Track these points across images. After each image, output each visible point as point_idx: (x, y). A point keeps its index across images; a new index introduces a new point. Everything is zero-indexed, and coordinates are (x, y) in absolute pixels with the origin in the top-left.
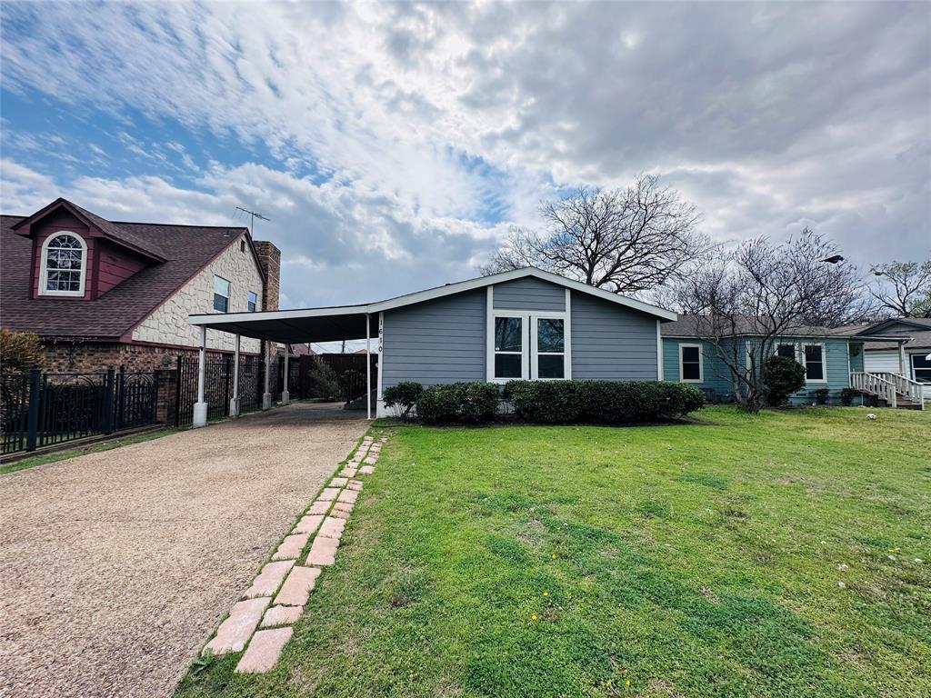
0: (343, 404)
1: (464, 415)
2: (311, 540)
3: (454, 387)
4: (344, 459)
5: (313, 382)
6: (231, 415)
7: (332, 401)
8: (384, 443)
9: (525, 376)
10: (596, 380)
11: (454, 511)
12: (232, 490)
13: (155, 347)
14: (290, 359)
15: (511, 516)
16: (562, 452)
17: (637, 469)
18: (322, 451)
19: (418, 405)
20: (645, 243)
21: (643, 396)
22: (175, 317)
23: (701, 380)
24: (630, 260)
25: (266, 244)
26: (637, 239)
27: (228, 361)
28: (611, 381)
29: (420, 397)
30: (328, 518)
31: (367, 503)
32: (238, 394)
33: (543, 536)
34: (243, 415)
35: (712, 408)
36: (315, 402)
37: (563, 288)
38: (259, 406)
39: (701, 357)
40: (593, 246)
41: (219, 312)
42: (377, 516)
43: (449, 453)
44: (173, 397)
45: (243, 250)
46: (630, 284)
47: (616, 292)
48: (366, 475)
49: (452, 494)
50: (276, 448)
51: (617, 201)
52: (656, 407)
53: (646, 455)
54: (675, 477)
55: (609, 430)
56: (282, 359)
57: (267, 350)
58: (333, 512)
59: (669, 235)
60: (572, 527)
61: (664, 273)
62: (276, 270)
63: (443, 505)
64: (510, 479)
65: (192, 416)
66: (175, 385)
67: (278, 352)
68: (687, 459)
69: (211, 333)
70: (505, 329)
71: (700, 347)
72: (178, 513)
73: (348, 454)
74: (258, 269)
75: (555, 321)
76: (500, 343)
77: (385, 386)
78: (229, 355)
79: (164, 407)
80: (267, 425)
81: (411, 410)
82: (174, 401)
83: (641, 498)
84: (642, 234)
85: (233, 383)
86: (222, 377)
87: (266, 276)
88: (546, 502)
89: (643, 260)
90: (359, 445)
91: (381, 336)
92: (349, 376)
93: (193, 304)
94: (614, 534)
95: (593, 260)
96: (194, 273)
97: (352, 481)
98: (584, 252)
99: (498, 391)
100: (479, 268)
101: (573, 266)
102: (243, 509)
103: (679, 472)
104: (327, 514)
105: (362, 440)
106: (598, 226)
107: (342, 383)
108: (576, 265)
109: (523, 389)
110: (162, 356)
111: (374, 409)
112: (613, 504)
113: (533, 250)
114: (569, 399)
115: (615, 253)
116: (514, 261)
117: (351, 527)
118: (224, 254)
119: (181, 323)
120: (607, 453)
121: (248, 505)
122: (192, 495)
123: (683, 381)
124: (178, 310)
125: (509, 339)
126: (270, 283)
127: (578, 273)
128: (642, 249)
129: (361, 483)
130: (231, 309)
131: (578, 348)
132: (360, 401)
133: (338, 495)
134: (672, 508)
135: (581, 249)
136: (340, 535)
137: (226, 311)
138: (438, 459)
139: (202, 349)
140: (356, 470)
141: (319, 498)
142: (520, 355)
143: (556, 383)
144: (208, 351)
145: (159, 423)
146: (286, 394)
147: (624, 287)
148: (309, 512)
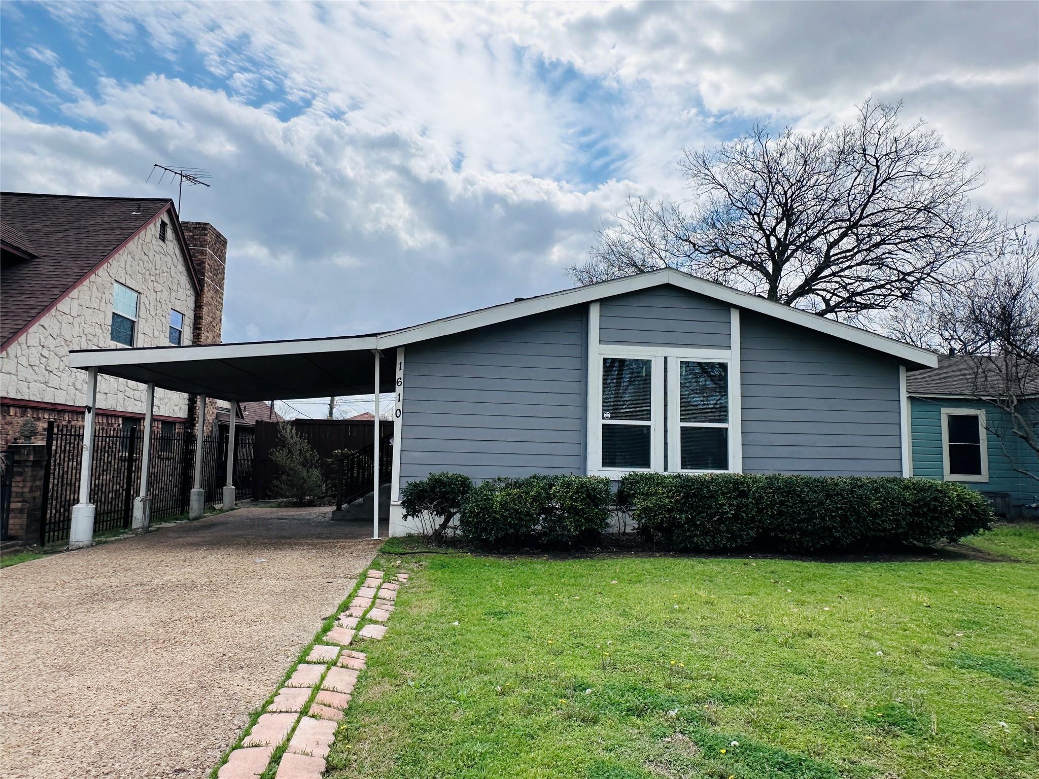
0: (329, 510)
1: (545, 534)
2: (276, 759)
3: (528, 483)
4: (330, 611)
5: (278, 470)
6: (134, 526)
7: (311, 504)
8: (402, 584)
9: (656, 466)
10: (786, 475)
11: (530, 713)
12: (138, 663)
13: (9, 406)
14: (239, 429)
15: (634, 725)
16: (725, 606)
17: (864, 641)
18: (292, 595)
19: (464, 514)
20: (875, 225)
21: (876, 505)
22: (45, 353)
23: (984, 476)
24: (848, 255)
25: (203, 227)
26: (861, 218)
27: (133, 431)
28: (816, 475)
29: (467, 500)
30: (305, 720)
31: (373, 693)
32: (148, 490)
33: (694, 765)
34: (156, 526)
35: (1007, 528)
36: (280, 506)
37: (727, 307)
38: (182, 513)
39: (983, 433)
40: (781, 230)
41: (120, 346)
42: (393, 718)
43: (520, 606)
44: (38, 494)
45: (163, 237)
46: (848, 300)
47: (821, 314)
48: (372, 641)
49: (526, 680)
50: (212, 588)
51: (824, 150)
52: (898, 526)
53: (883, 616)
54: (939, 659)
55: (812, 567)
56: (224, 428)
57: (199, 412)
58: (315, 709)
59: (919, 210)
60: (746, 749)
61: (911, 279)
62: (219, 272)
63: (510, 700)
64: (631, 655)
65: (69, 528)
66: (42, 473)
67: (218, 415)
68: (961, 625)
69: (106, 382)
70: (620, 377)
71: (982, 415)
72: (45, 702)
73: (338, 601)
74: (188, 270)
75: (712, 365)
76: (612, 405)
77: (405, 480)
78: (133, 420)
79: (21, 511)
80: (197, 545)
81: (451, 524)
82: (39, 501)
83: (874, 698)
84: (870, 209)
85: (139, 469)
86: (121, 459)
87: (201, 283)
88: (697, 701)
89: (873, 255)
90: (359, 586)
91: (399, 389)
92: (342, 461)
93: (77, 331)
94: (824, 763)
95: (779, 256)
96: (79, 279)
97: (345, 652)
98: (764, 241)
99: (607, 491)
100: (574, 269)
101: (743, 266)
102: (158, 698)
103: (946, 650)
104: (304, 712)
105: (364, 576)
106: (789, 195)
107: (327, 474)
108: (749, 264)
109: (652, 489)
110: (21, 421)
111: (385, 521)
112: (822, 708)
113: (671, 237)
114: (738, 508)
115: (820, 243)
116: (638, 257)
117: (346, 737)
118: (132, 245)
119: (54, 363)
120: (808, 612)
121: (165, 691)
122: (68, 670)
123: (949, 477)
124: (51, 343)
125: (627, 397)
126: (208, 295)
127: (751, 278)
128: (869, 235)
129: (362, 655)
130: (140, 342)
131: (753, 415)
132: (360, 505)
133: (323, 678)
134: (934, 717)
135: (758, 236)
136: (326, 751)
137: (131, 343)
138: (500, 615)
139: (89, 409)
140: (354, 632)
141: (289, 682)
142: (649, 427)
143: (713, 480)
144: (101, 413)
145: (12, 538)
146: (229, 490)
147: (837, 305)
148: (271, 708)
